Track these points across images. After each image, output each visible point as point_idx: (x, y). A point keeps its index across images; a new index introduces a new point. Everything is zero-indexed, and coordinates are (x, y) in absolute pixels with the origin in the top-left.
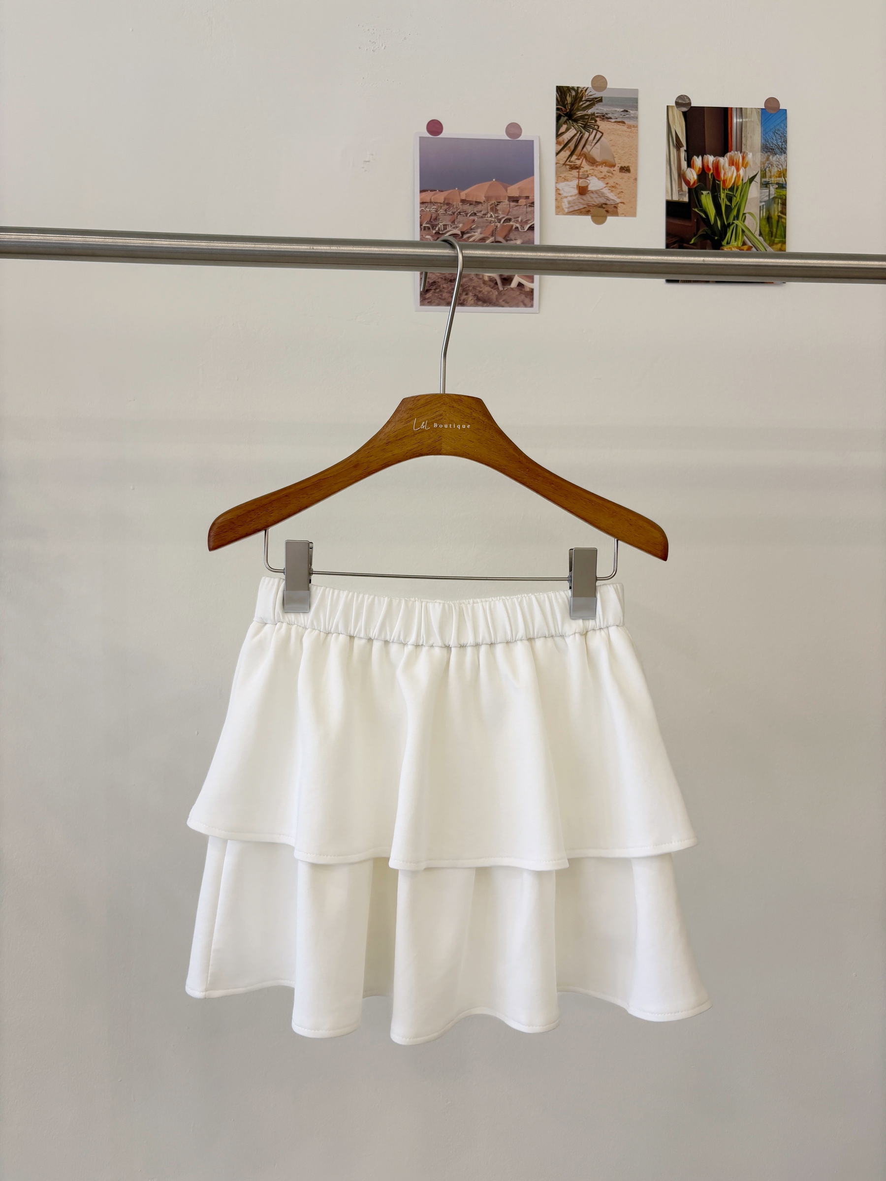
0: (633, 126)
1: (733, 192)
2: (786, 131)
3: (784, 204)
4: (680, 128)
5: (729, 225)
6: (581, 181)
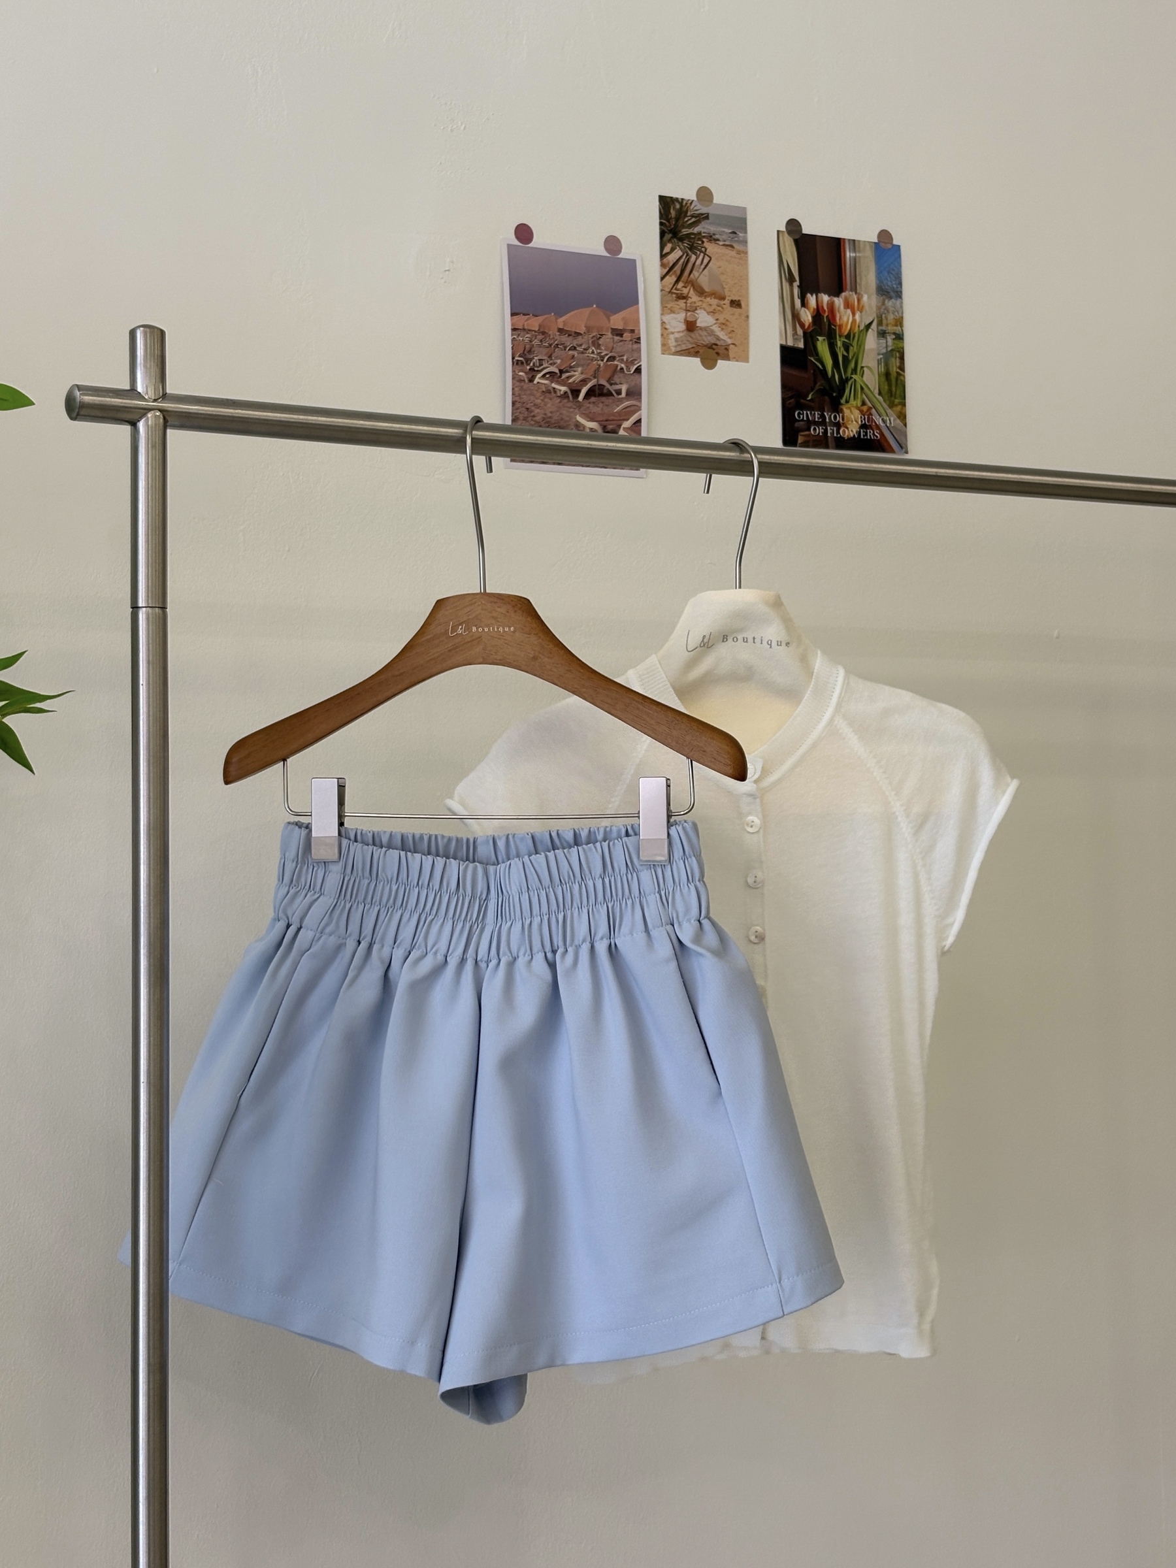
0: (743, 252)
1: (850, 341)
2: (901, 272)
3: (902, 358)
4: (792, 261)
5: (847, 380)
6: (689, 314)
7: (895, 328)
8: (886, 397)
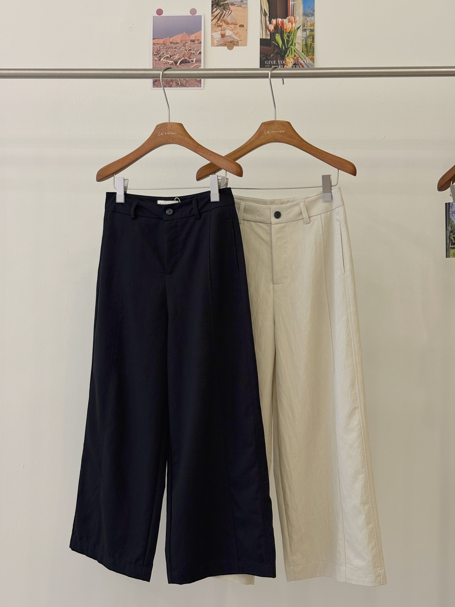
0: (245, 7)
1: (290, 34)
2: (314, 7)
3: (313, 38)
4: (266, 7)
5: (288, 48)
6: (222, 31)
7: (311, 27)
8: (305, 53)
